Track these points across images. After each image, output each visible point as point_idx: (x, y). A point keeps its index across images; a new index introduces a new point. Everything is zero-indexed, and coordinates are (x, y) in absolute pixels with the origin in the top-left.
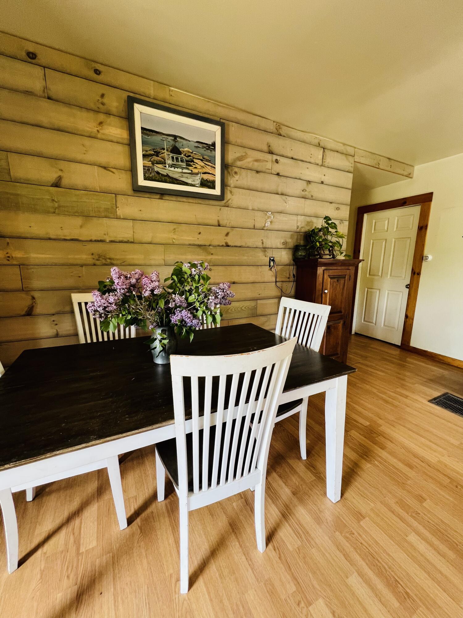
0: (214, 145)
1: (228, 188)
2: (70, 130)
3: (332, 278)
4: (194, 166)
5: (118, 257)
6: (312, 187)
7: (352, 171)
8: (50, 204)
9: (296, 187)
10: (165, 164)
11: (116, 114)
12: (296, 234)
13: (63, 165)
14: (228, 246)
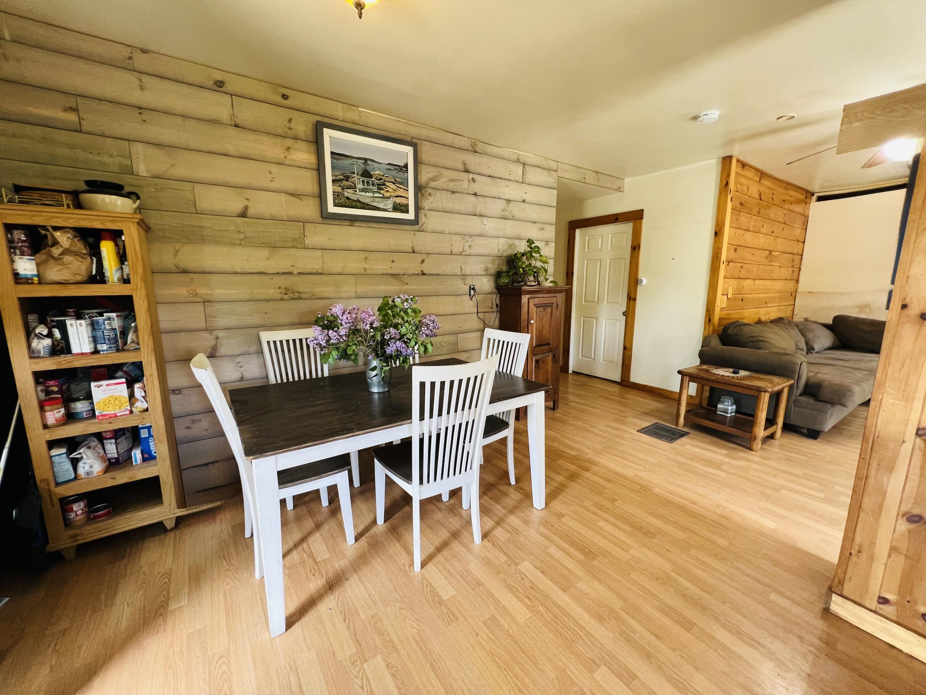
0: (406, 166)
1: (423, 211)
2: (256, 157)
3: (537, 306)
4: (386, 190)
5: (306, 290)
6: (512, 206)
7: (556, 188)
8: (236, 235)
9: (496, 207)
10: (356, 188)
11: (303, 138)
12: (498, 258)
13: (249, 193)
14: (424, 274)
